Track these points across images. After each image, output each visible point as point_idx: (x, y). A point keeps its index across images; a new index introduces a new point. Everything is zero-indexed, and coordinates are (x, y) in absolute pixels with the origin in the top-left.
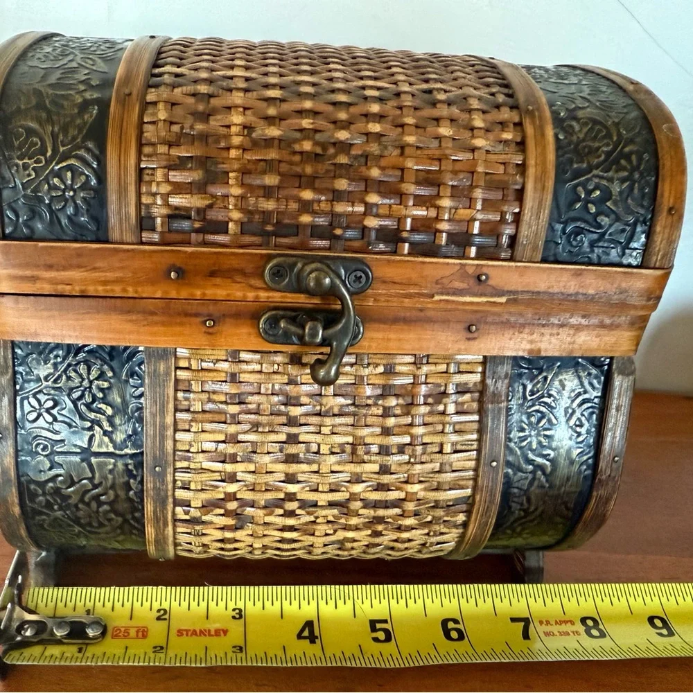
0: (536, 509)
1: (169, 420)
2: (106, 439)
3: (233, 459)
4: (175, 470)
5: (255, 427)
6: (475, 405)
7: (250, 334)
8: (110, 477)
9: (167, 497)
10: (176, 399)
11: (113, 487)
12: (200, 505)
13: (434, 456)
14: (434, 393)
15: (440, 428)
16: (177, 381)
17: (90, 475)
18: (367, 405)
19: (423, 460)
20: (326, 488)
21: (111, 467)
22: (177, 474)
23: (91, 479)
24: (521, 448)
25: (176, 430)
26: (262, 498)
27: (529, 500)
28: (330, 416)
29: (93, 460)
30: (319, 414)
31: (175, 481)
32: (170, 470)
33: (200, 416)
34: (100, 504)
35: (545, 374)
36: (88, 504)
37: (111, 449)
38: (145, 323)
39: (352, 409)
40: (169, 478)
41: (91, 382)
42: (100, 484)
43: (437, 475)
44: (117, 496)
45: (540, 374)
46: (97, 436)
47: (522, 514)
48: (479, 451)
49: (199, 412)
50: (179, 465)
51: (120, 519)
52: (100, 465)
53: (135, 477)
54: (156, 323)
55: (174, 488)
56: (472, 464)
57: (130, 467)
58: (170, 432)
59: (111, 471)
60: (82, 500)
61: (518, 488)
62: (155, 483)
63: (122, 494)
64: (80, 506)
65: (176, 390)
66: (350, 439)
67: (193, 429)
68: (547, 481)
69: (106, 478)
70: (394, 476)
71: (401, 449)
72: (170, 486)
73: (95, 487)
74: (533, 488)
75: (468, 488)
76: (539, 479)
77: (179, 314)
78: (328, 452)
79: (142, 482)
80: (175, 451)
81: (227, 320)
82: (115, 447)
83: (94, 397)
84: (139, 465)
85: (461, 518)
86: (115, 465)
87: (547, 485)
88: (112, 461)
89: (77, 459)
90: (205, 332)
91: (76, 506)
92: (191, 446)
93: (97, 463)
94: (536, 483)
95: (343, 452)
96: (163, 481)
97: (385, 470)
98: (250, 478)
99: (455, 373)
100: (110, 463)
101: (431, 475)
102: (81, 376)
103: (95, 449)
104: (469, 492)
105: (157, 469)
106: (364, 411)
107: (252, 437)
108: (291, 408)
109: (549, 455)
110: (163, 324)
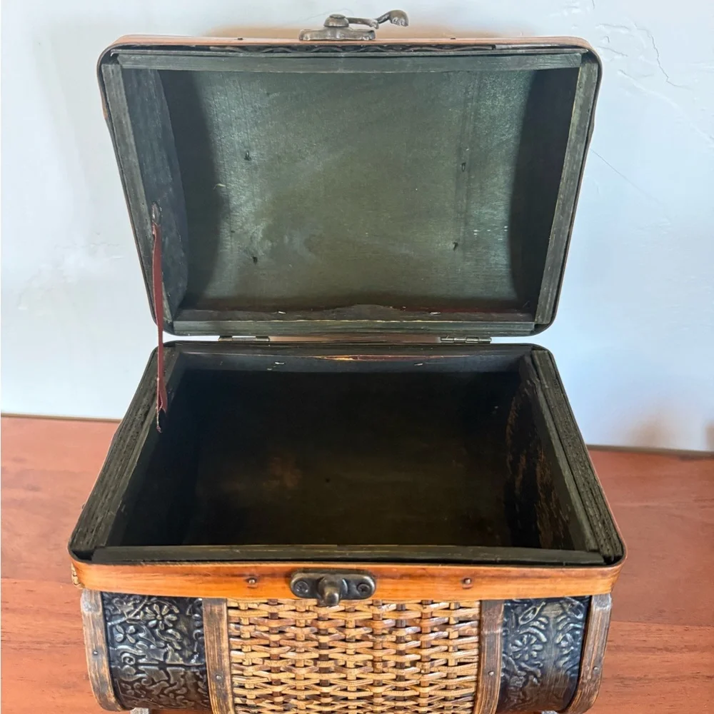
0: (532, 699)
1: (225, 645)
2: (177, 654)
3: (278, 671)
4: (232, 675)
5: (294, 649)
6: (475, 630)
7: (284, 588)
8: (182, 679)
9: (227, 694)
10: (228, 628)
11: (185, 686)
12: (254, 697)
13: (440, 668)
14: (439, 624)
15: (446, 648)
16: (229, 618)
17: (167, 678)
18: (384, 634)
19: (432, 671)
20: (355, 689)
21: (182, 673)
22: (234, 678)
23: (168, 681)
24: (515, 660)
25: (230, 650)
26: (303, 695)
27: (524, 694)
28: (352, 642)
29: (168, 669)
30: (344, 640)
31: (232, 683)
32: (228, 677)
33: (249, 642)
34: (176, 695)
35: (533, 607)
36: (167, 695)
37: (182, 663)
38: (201, 581)
39: (370, 637)
40: (228, 683)
41: (163, 617)
42: (175, 684)
43: (444, 681)
44: (188, 691)
45: (530, 606)
46: (170, 653)
47: (520, 701)
48: (479, 662)
49: (247, 639)
50: (235, 672)
51: (193, 703)
52: (174, 673)
53: (201, 680)
54: (209, 582)
55: (232, 687)
56: (475, 671)
57: (198, 674)
58: (226, 653)
59: (182, 676)
60: (162, 692)
61: (514, 686)
62: (216, 686)
63: (192, 690)
64: (161, 696)
65: (228, 623)
66: (371, 658)
67: (245, 649)
68: (539, 682)
69: (179, 681)
70: (408, 682)
71: (413, 663)
72: (229, 688)
73: (171, 685)
74: (527, 687)
75: (471, 687)
76: (532, 681)
77: (227, 575)
78: (353, 666)
79: (206, 683)
80: (231, 664)
81: (266, 578)
82: (184, 660)
83: (166, 626)
84: (204, 673)
85: (469, 705)
86: (185, 673)
87: (539, 684)
88: (183, 669)
89: (156, 668)
90: (249, 587)
91: (158, 696)
92: (244, 661)
93: (171, 670)
94: (529, 683)
95: (366, 665)
96: (223, 684)
97: (399, 678)
98: (291, 683)
99: (455, 609)
100: (181, 671)
101: (440, 681)
102: (155, 612)
103: (168, 661)
104: (473, 690)
105: (218, 677)
106: (380, 639)
107: (291, 655)
108: (320, 637)
109: (539, 664)
110: (215, 582)
